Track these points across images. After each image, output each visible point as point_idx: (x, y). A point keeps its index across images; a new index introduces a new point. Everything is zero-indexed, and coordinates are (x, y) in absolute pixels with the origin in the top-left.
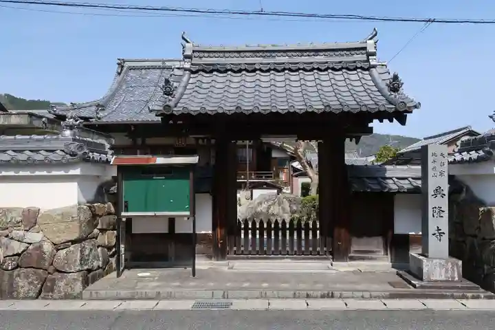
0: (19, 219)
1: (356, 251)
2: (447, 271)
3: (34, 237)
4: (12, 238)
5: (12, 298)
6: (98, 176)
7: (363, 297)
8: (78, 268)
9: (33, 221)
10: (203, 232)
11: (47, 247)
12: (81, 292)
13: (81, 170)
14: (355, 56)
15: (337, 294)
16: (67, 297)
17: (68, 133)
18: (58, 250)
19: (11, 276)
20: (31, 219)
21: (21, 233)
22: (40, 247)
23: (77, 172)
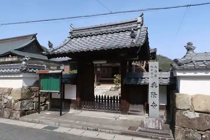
0: (7, 91)
1: (131, 111)
2: (156, 124)
3: (10, 98)
4: (5, 98)
5: (3, 118)
6: (36, 78)
7: (109, 132)
8: (19, 109)
9: (10, 92)
10: (73, 99)
11: (13, 102)
12: (19, 118)
13: (23, 75)
14: (133, 25)
15: (99, 129)
16: (15, 119)
17: (24, 63)
18: (16, 103)
19: (3, 110)
20: (10, 91)
21: (7, 96)
22: (11, 101)
23: (21, 76)
